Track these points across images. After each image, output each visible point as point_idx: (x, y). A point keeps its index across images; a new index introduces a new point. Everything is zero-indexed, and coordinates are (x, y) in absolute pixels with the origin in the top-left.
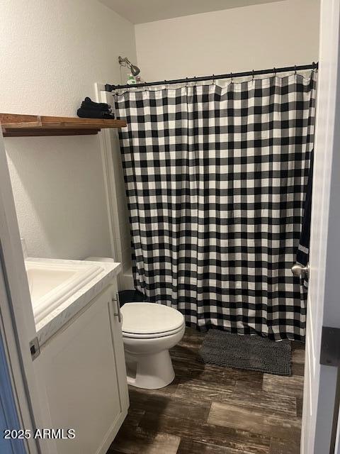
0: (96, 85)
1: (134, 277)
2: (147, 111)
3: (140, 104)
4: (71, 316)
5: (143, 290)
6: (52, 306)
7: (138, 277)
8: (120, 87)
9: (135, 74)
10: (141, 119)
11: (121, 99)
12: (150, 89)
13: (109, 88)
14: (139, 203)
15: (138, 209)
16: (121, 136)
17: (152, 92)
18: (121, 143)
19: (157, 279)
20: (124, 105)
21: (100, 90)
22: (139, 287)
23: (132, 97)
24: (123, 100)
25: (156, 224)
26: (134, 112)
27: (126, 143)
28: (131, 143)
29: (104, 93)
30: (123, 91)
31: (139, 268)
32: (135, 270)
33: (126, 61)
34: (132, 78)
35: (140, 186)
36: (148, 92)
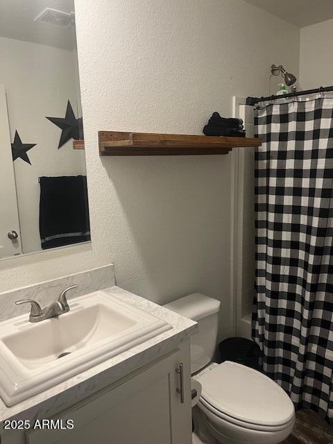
0: (234, 98)
1: (253, 325)
2: (292, 126)
3: (284, 119)
4: (94, 391)
5: (260, 344)
6: (76, 370)
7: (258, 327)
8: (263, 99)
9: (289, 84)
10: (283, 137)
11: (262, 113)
12: (300, 100)
13: (251, 101)
14: (269, 238)
15: (267, 244)
16: (258, 156)
17: (302, 104)
18: (257, 165)
19: (281, 336)
20: (265, 120)
21: (238, 104)
22: (257, 340)
23: (276, 111)
24: (265, 115)
25: (287, 268)
26: (276, 128)
27: (262, 165)
28: (268, 164)
29: (243, 108)
30: (267, 103)
31: (259, 316)
32: (255, 317)
33: (281, 69)
34: (284, 88)
35: (272, 217)
36: (296, 104)
